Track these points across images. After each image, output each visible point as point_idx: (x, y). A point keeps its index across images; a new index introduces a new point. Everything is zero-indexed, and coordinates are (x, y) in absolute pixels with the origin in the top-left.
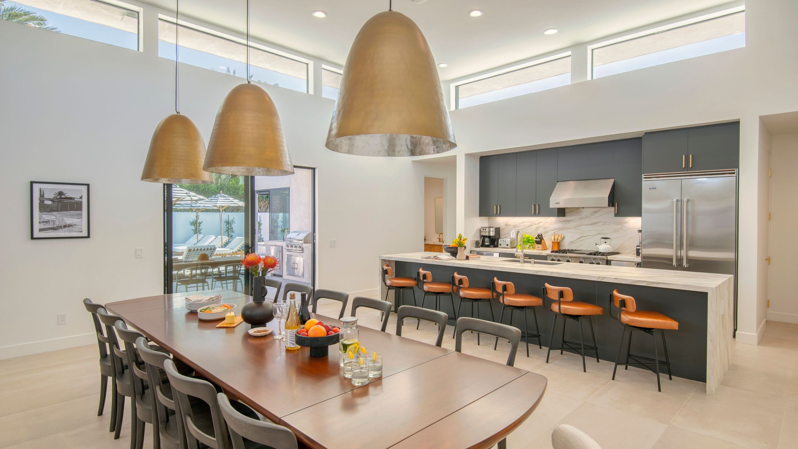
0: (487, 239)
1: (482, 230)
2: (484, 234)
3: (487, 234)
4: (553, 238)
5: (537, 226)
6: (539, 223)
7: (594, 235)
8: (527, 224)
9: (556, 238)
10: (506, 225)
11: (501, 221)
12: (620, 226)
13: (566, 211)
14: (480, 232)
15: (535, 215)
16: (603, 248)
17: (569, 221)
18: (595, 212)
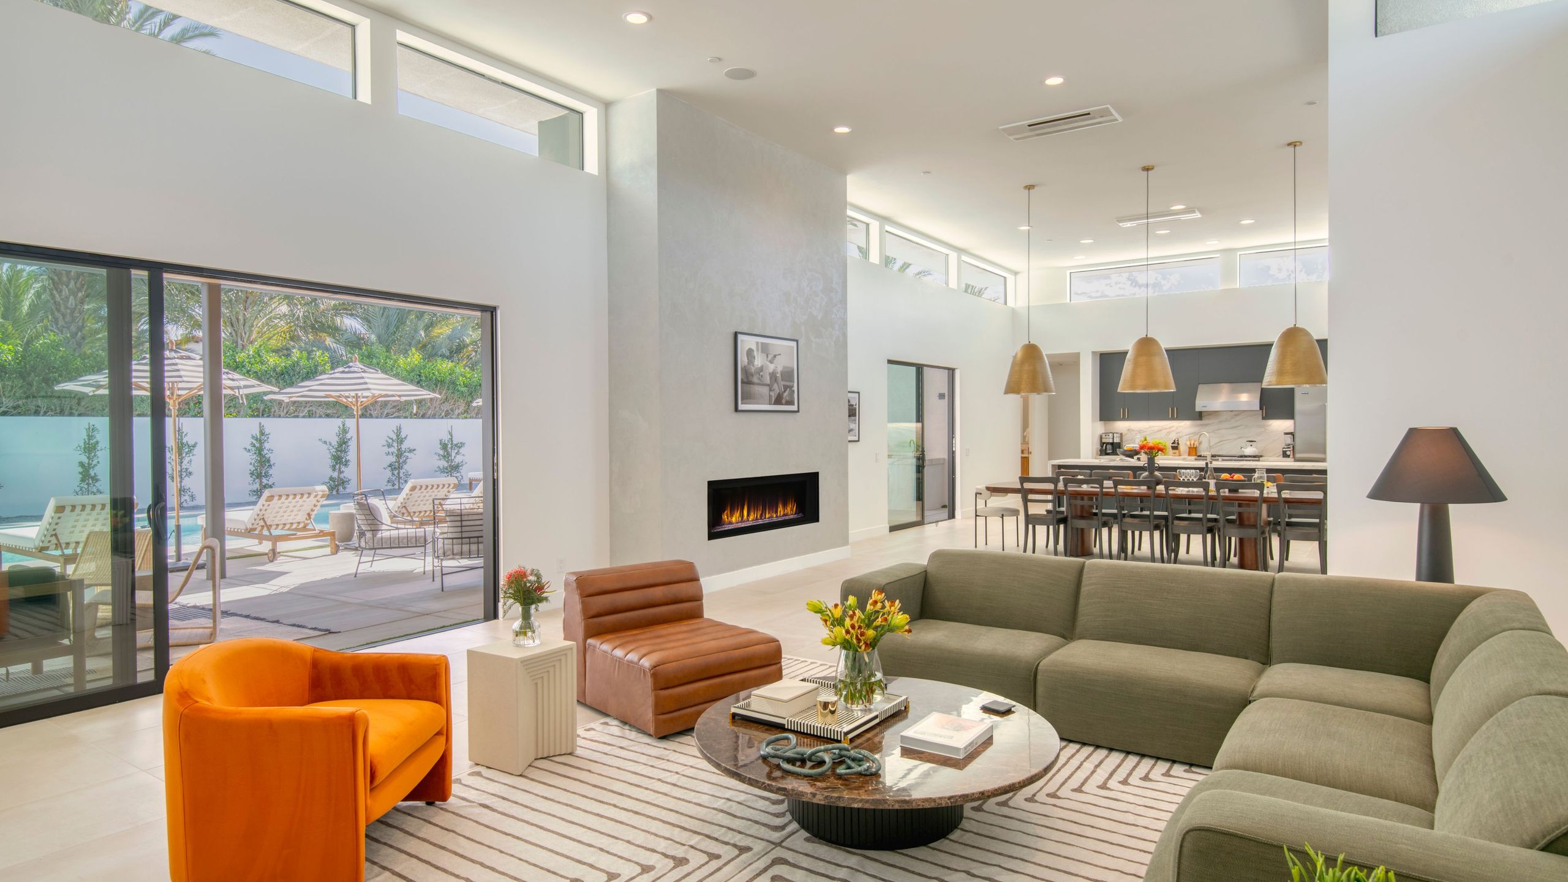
0: (1109, 447)
1: (1104, 436)
2: (1104, 441)
3: (1111, 441)
4: (1188, 443)
5: (1168, 430)
6: (1170, 428)
7: (1236, 439)
8: (1157, 429)
9: (1192, 443)
10: (1129, 430)
11: (1121, 426)
12: (1263, 430)
13: (1203, 414)
14: (1101, 438)
15: (1173, 419)
16: (1249, 451)
17: (1207, 425)
18: (1236, 415)
